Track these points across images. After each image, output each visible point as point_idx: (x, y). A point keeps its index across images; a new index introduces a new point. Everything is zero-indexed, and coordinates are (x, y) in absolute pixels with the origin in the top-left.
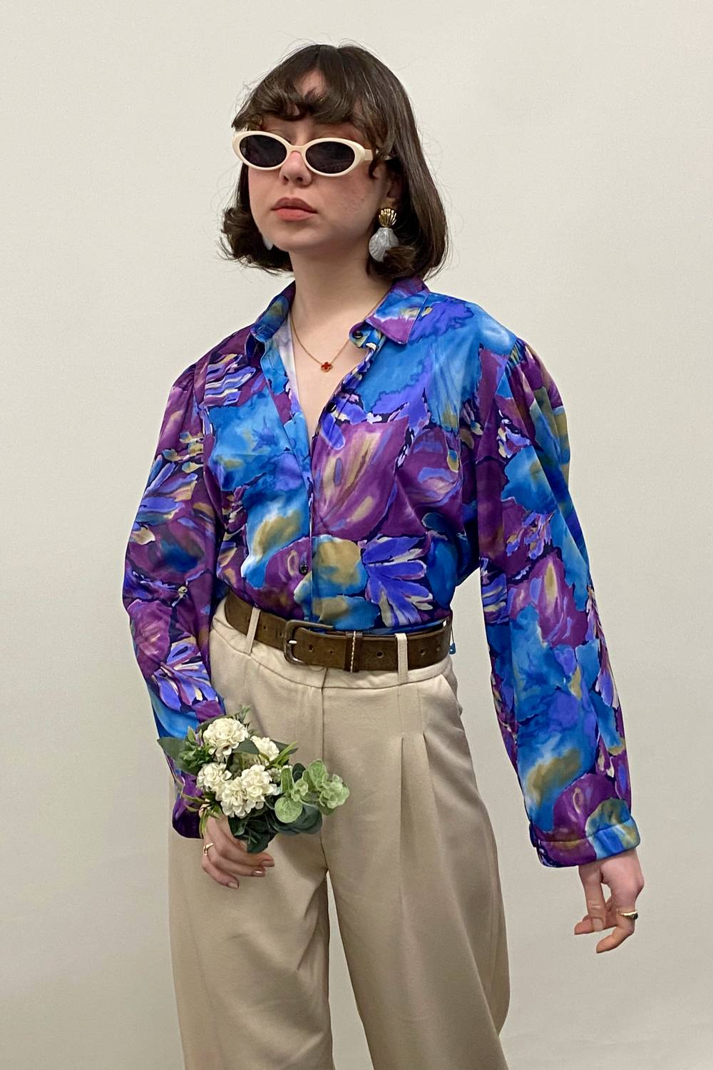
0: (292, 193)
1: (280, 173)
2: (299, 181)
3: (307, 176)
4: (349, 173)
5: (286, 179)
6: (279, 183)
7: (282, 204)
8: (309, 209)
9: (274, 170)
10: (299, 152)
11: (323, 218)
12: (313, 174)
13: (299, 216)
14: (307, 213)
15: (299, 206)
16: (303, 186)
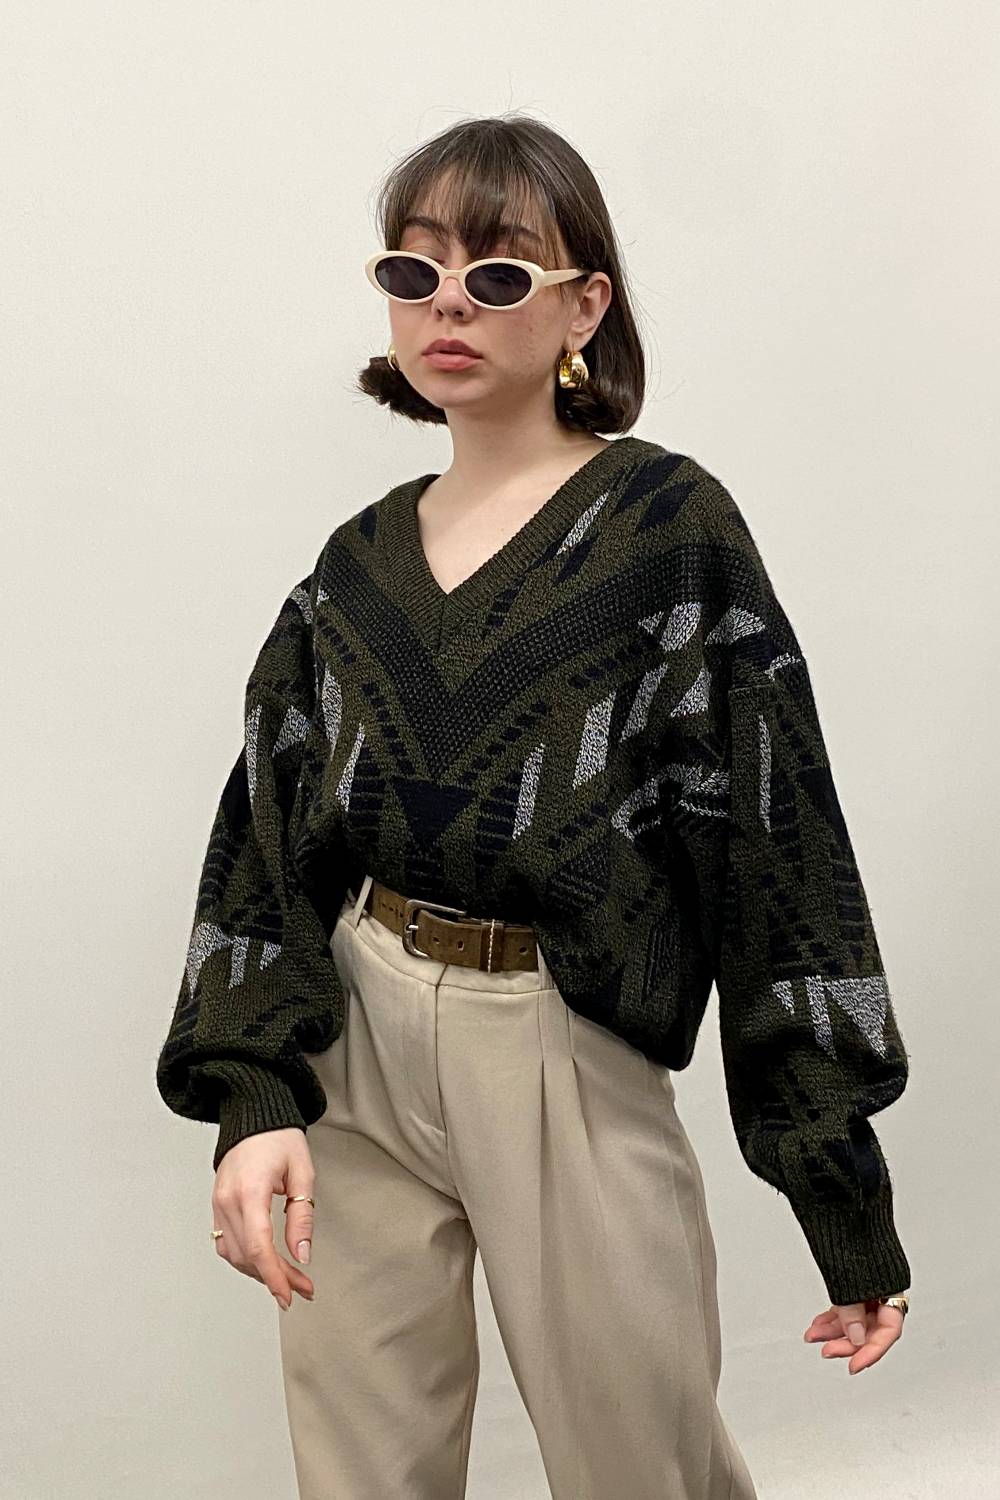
0: (449, 331)
1: (433, 305)
2: (458, 315)
3: (469, 309)
4: (523, 305)
5: (439, 311)
6: (431, 319)
7: (438, 348)
8: (472, 354)
9: (425, 303)
10: (457, 280)
11: (490, 363)
12: (476, 306)
13: (457, 364)
14: (470, 359)
15: (458, 350)
16: (464, 323)
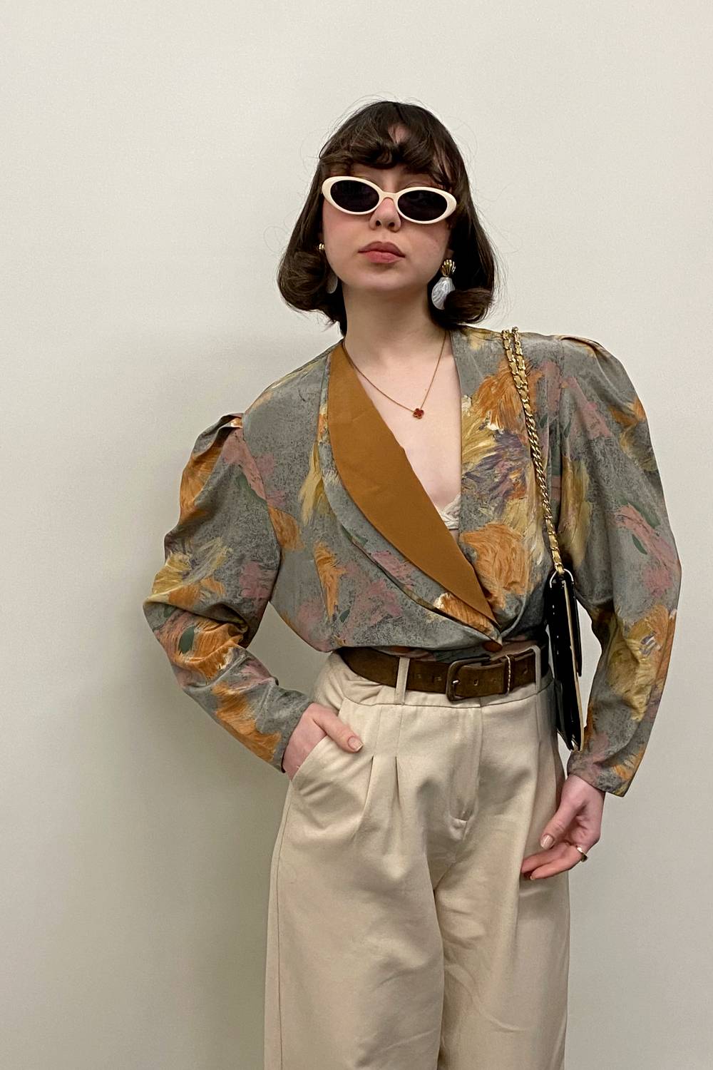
0: (385, 238)
1: (373, 219)
2: (391, 226)
3: (399, 221)
4: (440, 220)
5: (378, 223)
6: (370, 227)
7: (375, 247)
8: (399, 253)
9: (364, 215)
10: (391, 199)
11: (409, 260)
12: (401, 217)
13: (389, 260)
14: (395, 256)
15: (389, 249)
16: (395, 232)
